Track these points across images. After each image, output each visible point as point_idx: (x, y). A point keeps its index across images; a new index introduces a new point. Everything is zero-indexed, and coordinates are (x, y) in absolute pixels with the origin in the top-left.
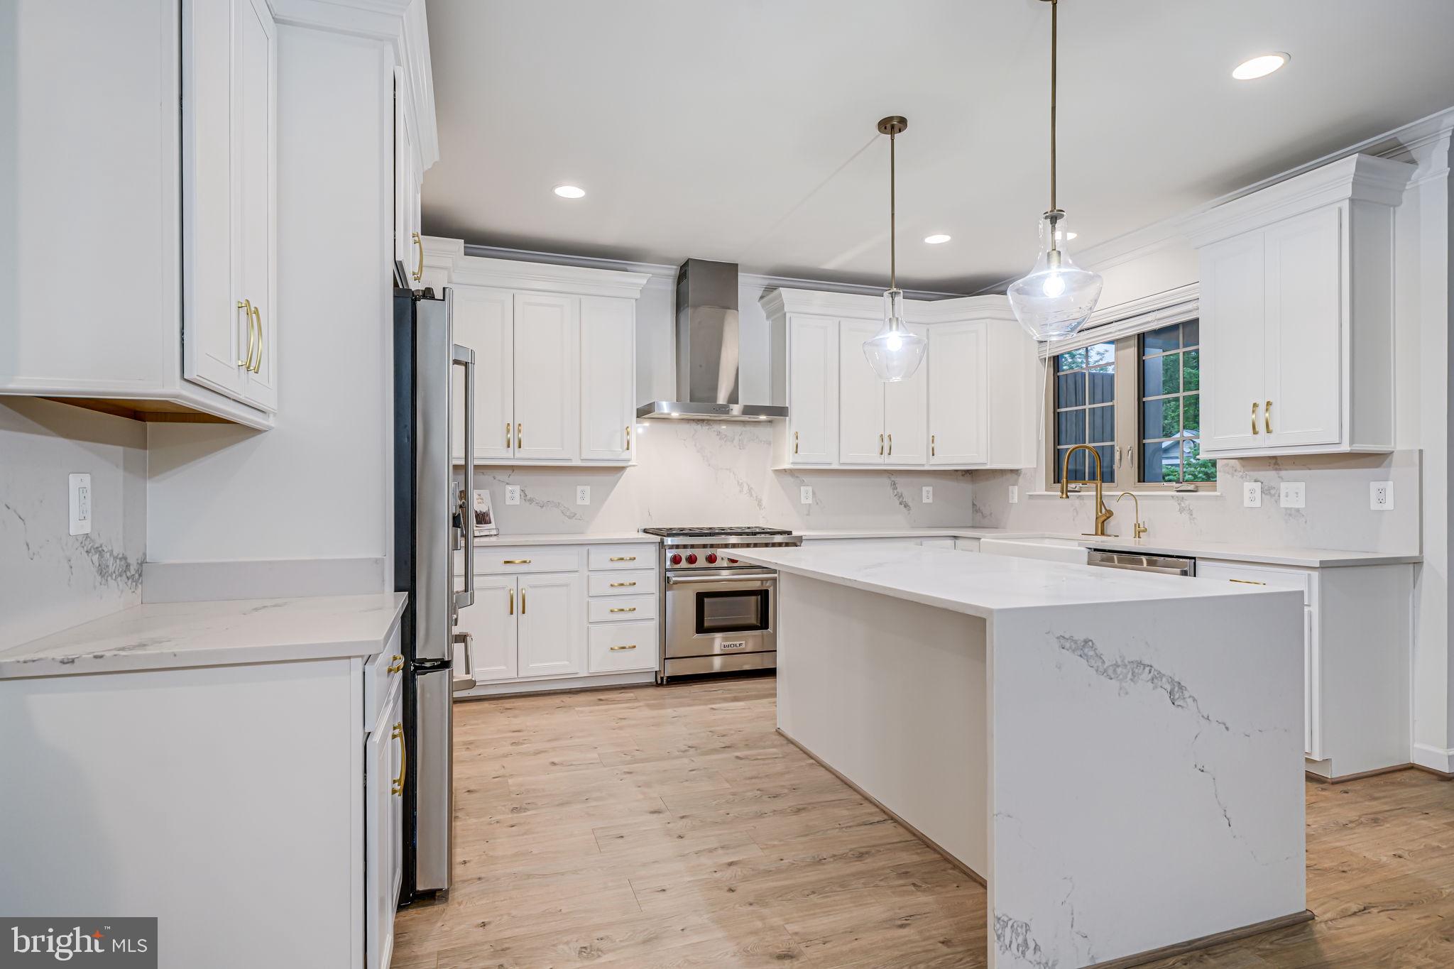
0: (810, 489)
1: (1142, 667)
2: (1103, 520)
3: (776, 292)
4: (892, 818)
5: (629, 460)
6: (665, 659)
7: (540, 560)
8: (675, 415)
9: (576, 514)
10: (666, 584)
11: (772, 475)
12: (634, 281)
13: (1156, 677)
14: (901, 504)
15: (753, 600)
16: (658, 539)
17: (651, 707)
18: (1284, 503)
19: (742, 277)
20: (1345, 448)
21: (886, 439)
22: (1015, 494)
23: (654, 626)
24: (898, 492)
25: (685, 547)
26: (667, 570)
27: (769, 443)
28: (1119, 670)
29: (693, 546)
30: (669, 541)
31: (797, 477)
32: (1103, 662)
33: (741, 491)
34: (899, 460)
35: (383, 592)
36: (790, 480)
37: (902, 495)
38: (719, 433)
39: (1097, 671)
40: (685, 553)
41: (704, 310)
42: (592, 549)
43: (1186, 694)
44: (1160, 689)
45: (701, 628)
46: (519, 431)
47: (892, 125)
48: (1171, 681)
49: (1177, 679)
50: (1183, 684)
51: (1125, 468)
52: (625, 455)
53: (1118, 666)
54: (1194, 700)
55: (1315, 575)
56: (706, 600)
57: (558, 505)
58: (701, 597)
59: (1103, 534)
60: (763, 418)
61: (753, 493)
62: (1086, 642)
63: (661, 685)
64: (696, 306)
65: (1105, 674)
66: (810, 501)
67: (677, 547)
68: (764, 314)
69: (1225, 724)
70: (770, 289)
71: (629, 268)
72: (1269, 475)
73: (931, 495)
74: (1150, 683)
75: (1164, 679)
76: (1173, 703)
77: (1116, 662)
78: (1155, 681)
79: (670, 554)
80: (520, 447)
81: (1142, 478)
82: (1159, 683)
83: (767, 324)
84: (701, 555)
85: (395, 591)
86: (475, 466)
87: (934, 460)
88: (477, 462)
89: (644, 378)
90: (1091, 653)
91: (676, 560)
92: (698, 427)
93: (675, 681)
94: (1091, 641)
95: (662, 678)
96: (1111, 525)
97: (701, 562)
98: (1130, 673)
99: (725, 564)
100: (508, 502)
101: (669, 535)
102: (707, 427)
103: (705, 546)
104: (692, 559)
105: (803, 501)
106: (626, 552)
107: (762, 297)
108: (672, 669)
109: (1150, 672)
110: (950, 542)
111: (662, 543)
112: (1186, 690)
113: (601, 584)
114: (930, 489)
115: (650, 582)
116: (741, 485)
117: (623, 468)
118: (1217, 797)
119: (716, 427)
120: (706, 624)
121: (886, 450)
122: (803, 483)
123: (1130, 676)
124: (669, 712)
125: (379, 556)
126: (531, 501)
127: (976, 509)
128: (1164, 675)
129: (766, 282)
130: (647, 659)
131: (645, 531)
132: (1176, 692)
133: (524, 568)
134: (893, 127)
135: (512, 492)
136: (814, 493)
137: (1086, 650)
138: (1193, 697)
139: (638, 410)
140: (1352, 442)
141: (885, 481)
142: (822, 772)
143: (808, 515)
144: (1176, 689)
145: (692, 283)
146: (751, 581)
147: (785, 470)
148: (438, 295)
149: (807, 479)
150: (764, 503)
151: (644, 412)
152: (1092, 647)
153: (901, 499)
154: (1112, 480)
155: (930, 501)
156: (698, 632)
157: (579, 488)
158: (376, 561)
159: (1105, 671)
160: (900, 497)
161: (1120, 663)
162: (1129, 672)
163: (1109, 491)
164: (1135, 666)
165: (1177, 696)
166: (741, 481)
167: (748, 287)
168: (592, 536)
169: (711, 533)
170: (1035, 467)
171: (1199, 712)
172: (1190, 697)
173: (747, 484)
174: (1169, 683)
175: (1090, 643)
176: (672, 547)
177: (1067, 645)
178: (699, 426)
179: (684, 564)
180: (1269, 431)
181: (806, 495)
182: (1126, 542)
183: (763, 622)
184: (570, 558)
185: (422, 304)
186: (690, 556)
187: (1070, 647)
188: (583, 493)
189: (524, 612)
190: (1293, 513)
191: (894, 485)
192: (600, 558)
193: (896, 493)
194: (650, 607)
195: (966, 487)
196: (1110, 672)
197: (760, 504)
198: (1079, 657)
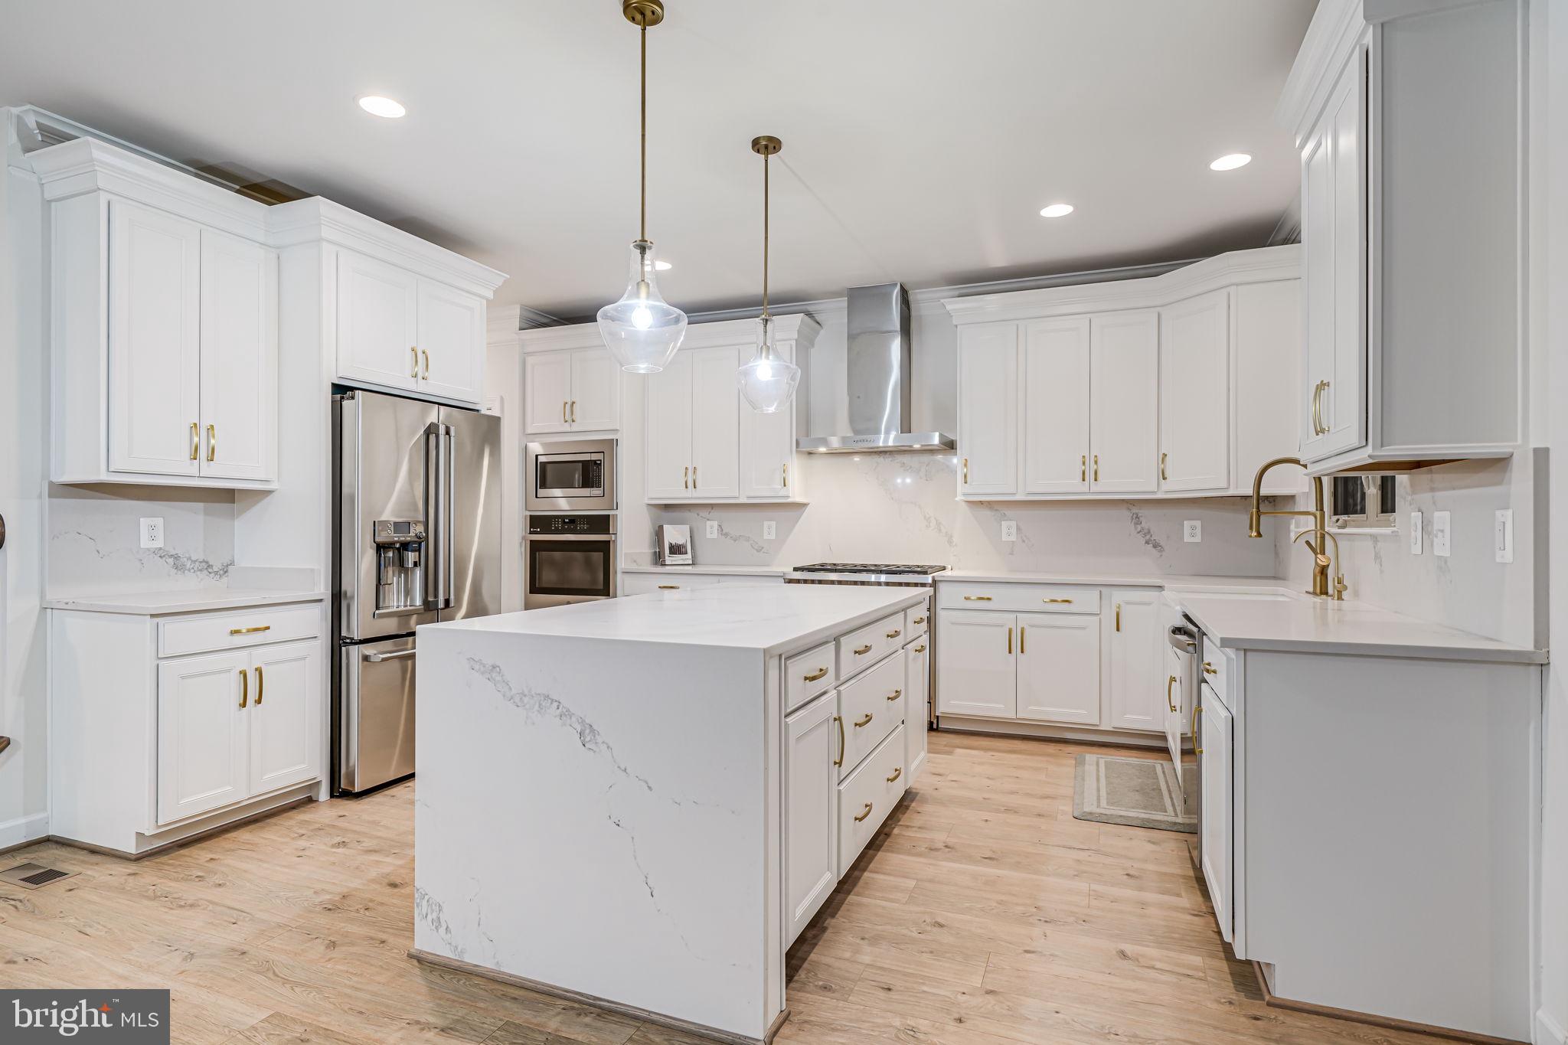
0: (1013, 524)
1: (549, 701)
2: (1321, 571)
5: (788, 497)
8: (822, 449)
9: (763, 548)
11: (965, 507)
13: (565, 715)
14: (1147, 542)
24: (1143, 529)
28: (526, 700)
31: (996, 510)
32: (510, 689)
33: (928, 527)
36: (987, 513)
37: (1149, 532)
39: (504, 696)
41: (863, 339)
43: (599, 740)
44: (569, 727)
46: (694, 472)
47: (767, 146)
48: (582, 722)
49: (587, 721)
50: (595, 727)
52: (783, 492)
53: (525, 696)
54: (609, 747)
57: (748, 539)
59: (1323, 592)
61: (942, 528)
62: (494, 667)
64: (854, 337)
65: (512, 701)
66: (1013, 538)
69: (647, 783)
73: (1198, 532)
74: (558, 719)
75: (574, 719)
76: (584, 745)
77: (523, 691)
78: (564, 718)
80: (695, 487)
82: (568, 721)
87: (1166, 486)
90: (498, 678)
94: (499, 667)
98: (537, 704)
100: (709, 536)
102: (890, 459)
105: (1002, 539)
109: (558, 708)
112: (599, 734)
114: (1198, 524)
116: (927, 520)
117: (803, 505)
118: (635, 858)
121: (1092, 474)
122: (1004, 517)
123: (537, 707)
126: (726, 535)
128: (573, 714)
132: (587, 734)
134: (766, 147)
135: (710, 529)
136: (1018, 529)
137: (494, 675)
138: (607, 744)
141: (1125, 514)
143: (1012, 554)
144: (587, 731)
145: (850, 313)
147: (982, 502)
149: (1009, 513)
150: (955, 539)
152: (500, 673)
153: (1148, 537)
155: (1198, 539)
157: (766, 524)
159: (512, 698)
160: (1145, 535)
161: (526, 692)
162: (535, 703)
164: (542, 698)
165: (588, 739)
166: (928, 516)
171: (615, 761)
172: (603, 742)
173: (935, 518)
174: (579, 723)
175: (498, 669)
177: (477, 667)
178: (882, 459)
181: (1008, 530)
187: (479, 669)
188: (769, 528)
190: (1442, 565)
191: (1137, 519)
193: (1139, 530)
196: (517, 699)
197: (950, 542)
198: (487, 681)
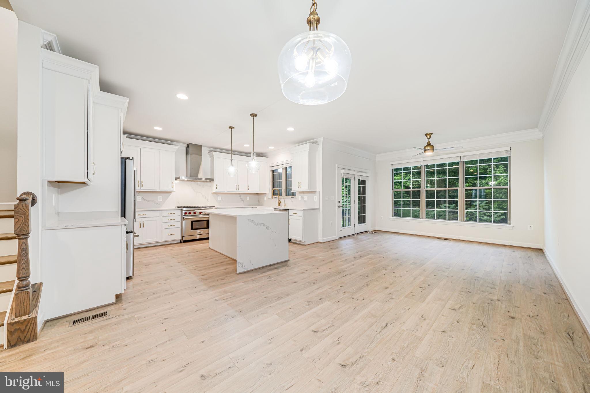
1: (262, 224)
2: (280, 203)
3: (212, 152)
4: (229, 257)
5: (173, 190)
6: (183, 236)
7: (148, 214)
8: (186, 180)
9: (158, 203)
10: (183, 219)
11: (210, 194)
12: (175, 148)
13: (264, 225)
15: (205, 222)
16: (181, 209)
17: (179, 247)
18: (304, 200)
19: (203, 148)
20: (309, 191)
21: (238, 186)
22: (265, 198)
23: (180, 229)
25: (188, 210)
26: (183, 216)
27: (210, 187)
29: (190, 210)
30: (185, 209)
31: (217, 194)
33: (203, 198)
34: (240, 191)
35: (118, 217)
36: (215, 195)
38: (197, 184)
40: (188, 212)
41: (194, 156)
42: (163, 211)
44: (265, 227)
45: (192, 229)
46: (142, 182)
47: (231, 128)
48: (267, 226)
51: (284, 193)
52: (172, 189)
54: (271, 229)
55: (303, 211)
56: (193, 222)
57: (153, 201)
58: (192, 222)
59: (279, 206)
60: (208, 181)
61: (206, 198)
62: (253, 220)
63: (182, 243)
64: (191, 154)
65: (256, 225)
66: (220, 200)
67: (186, 210)
68: (209, 157)
70: (211, 151)
71: (173, 144)
72: (302, 195)
73: (249, 199)
79: (184, 212)
80: (142, 186)
81: (286, 195)
83: (210, 159)
84: (192, 212)
85: (121, 217)
86: (137, 191)
87: (248, 191)
88: (137, 190)
89: (177, 171)
90: (254, 222)
91: (186, 213)
92: (192, 182)
93: (185, 242)
95: (182, 241)
96: (281, 204)
97: (192, 214)
99: (199, 214)
100: (138, 200)
101: (184, 208)
102: (195, 182)
103: (193, 210)
104: (190, 213)
105: (219, 200)
106: (172, 212)
107: (209, 153)
108: (184, 239)
110: (251, 208)
111: (182, 209)
113: (165, 219)
114: (249, 197)
115: (179, 219)
116: (203, 196)
117: (171, 192)
119: (197, 183)
120: (193, 228)
121: (238, 188)
122: (218, 196)
123: (259, 225)
124: (183, 247)
125: (117, 210)
126: (145, 200)
127: (258, 201)
129: (210, 149)
130: (178, 237)
131: (178, 207)
132: (267, 228)
133: (144, 216)
135: (139, 198)
136: (221, 198)
139: (176, 178)
140: (310, 189)
141: (238, 195)
142: (217, 253)
143: (220, 203)
145: (190, 149)
146: (205, 218)
147: (214, 193)
148: (131, 158)
150: (209, 200)
151: (177, 179)
154: (282, 195)
156: (191, 230)
158: (117, 211)
160: (242, 199)
161: (258, 223)
163: (281, 197)
167: (205, 151)
168: (162, 208)
169: (195, 207)
170: (269, 192)
173: (205, 196)
176: (185, 210)
179: (188, 214)
180: (300, 187)
181: (219, 198)
182: (283, 207)
183: (208, 227)
184: (157, 214)
185: (127, 160)
186: (189, 212)
187: (250, 221)
188: (160, 198)
189: (144, 227)
190: (305, 201)
191: (240, 196)
192: (165, 213)
194: (179, 225)
195: (256, 196)
